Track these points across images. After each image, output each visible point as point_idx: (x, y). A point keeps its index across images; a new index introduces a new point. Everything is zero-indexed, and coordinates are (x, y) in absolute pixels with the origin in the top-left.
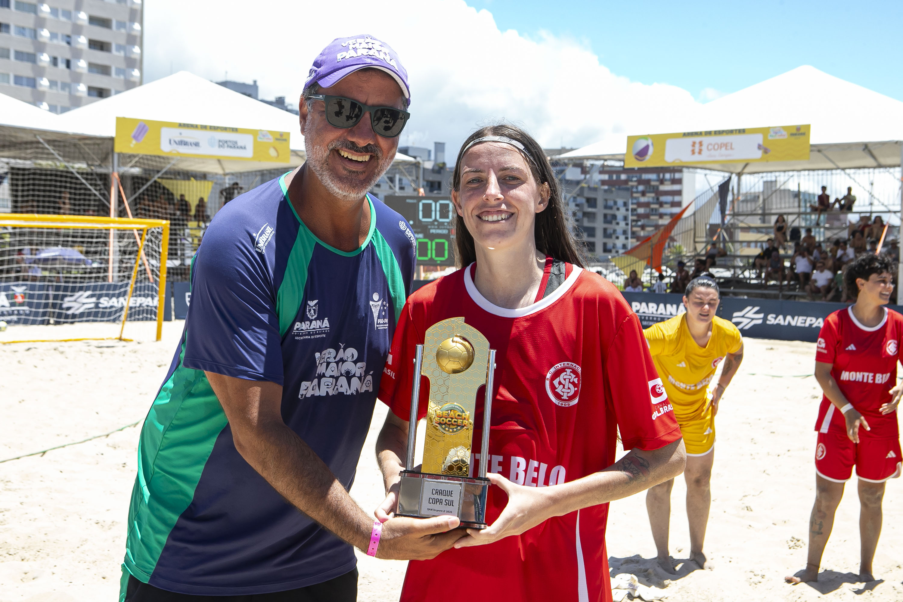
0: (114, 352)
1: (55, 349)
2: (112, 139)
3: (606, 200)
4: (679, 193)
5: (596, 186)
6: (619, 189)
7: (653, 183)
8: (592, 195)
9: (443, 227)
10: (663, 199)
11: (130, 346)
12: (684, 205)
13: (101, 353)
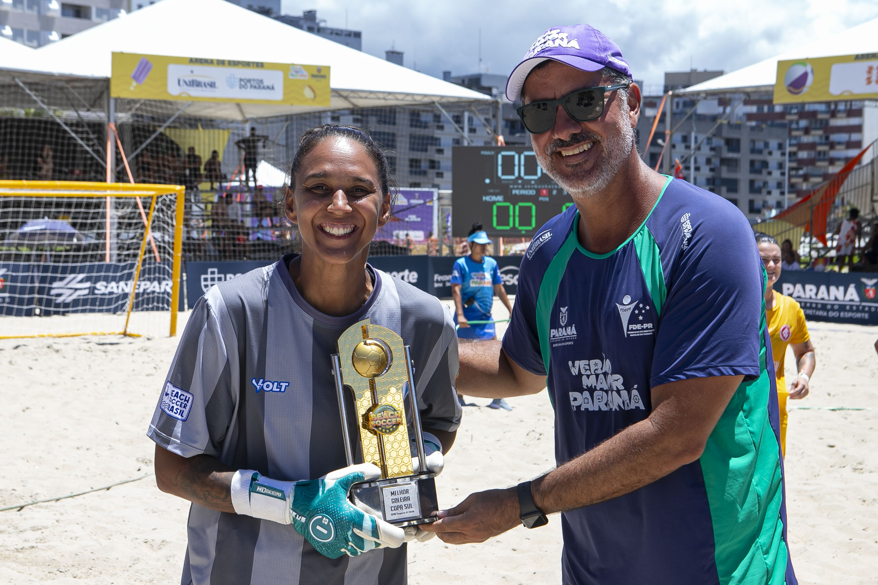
0: (119, 350)
1: (48, 347)
2: (107, 81)
3: (753, 141)
4: (859, 129)
5: (739, 122)
6: (772, 125)
7: (820, 116)
8: (733, 135)
9: (529, 187)
10: (835, 137)
11: (138, 343)
12: (865, 145)
13: (105, 352)
